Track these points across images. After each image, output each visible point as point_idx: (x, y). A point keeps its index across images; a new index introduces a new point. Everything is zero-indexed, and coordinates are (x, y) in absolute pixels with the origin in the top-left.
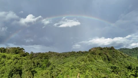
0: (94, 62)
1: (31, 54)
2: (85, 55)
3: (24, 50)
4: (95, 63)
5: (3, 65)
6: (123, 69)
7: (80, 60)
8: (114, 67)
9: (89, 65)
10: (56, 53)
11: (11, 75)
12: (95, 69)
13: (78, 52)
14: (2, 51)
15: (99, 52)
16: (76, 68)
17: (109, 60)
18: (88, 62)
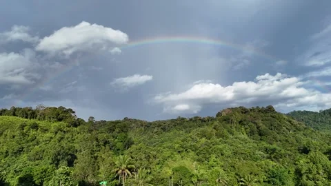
0: (227, 138)
1: (90, 122)
2: (207, 125)
3: (74, 112)
4: (230, 141)
5: (35, 142)
6: (289, 152)
7: (198, 135)
8: (272, 150)
9: (217, 144)
10: (141, 121)
11: (56, 162)
12: (229, 153)
13: (191, 120)
14: (27, 114)
15: (240, 117)
16: (189, 150)
17: (260, 135)
18: (215, 139)
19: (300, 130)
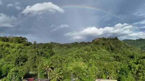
0: (97, 51)
1: (34, 44)
2: (88, 45)
3: (27, 39)
4: (99, 53)
5: (8, 53)
6: (125, 58)
7: (84, 50)
8: (117, 56)
9: (92, 54)
10: (58, 44)
11: (17, 62)
12: (98, 58)
13: (80, 43)
14: (4, 40)
15: (103, 42)
16: (80, 57)
17: (112, 50)
18: (91, 52)
19: (129, 48)
